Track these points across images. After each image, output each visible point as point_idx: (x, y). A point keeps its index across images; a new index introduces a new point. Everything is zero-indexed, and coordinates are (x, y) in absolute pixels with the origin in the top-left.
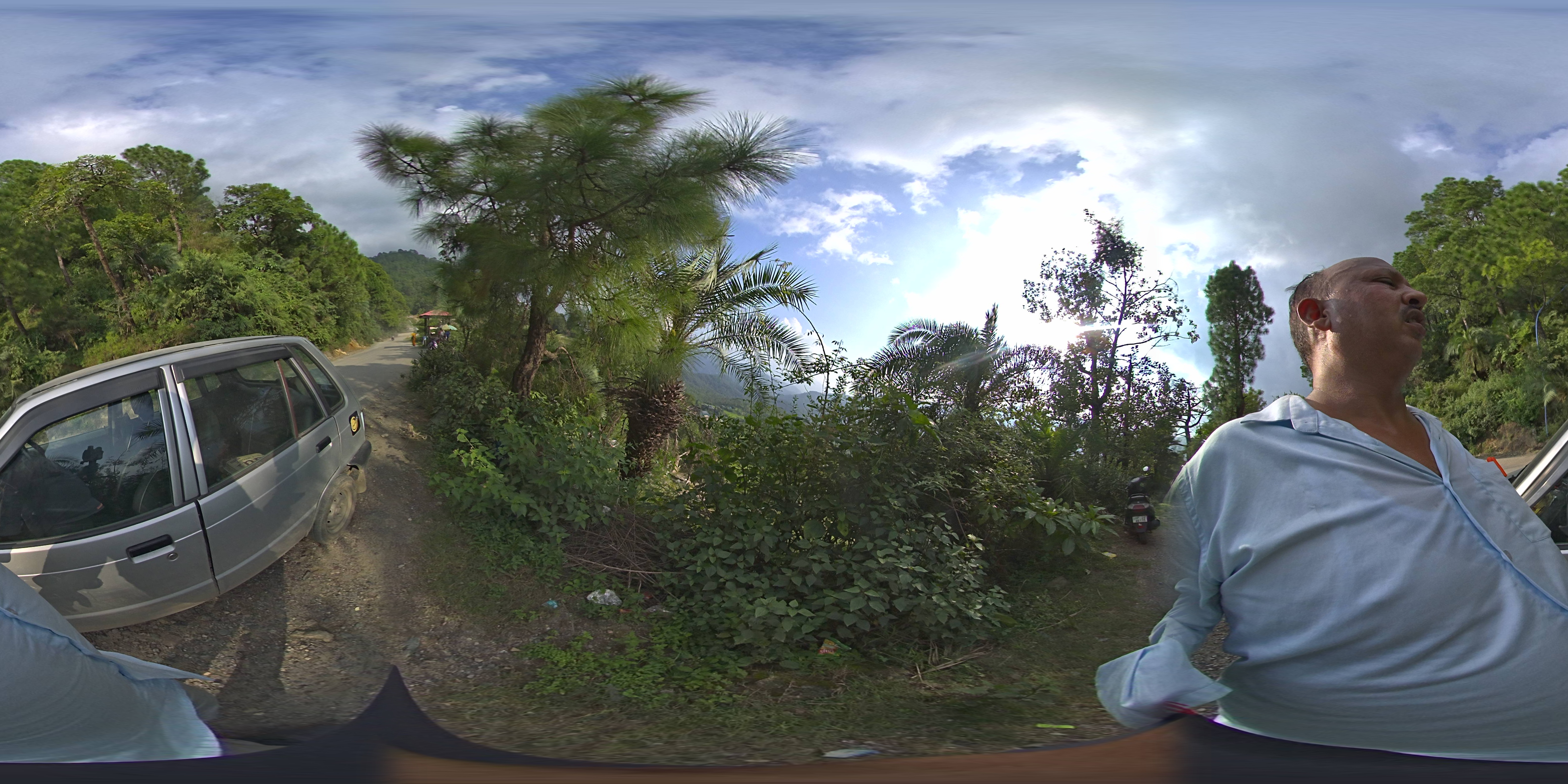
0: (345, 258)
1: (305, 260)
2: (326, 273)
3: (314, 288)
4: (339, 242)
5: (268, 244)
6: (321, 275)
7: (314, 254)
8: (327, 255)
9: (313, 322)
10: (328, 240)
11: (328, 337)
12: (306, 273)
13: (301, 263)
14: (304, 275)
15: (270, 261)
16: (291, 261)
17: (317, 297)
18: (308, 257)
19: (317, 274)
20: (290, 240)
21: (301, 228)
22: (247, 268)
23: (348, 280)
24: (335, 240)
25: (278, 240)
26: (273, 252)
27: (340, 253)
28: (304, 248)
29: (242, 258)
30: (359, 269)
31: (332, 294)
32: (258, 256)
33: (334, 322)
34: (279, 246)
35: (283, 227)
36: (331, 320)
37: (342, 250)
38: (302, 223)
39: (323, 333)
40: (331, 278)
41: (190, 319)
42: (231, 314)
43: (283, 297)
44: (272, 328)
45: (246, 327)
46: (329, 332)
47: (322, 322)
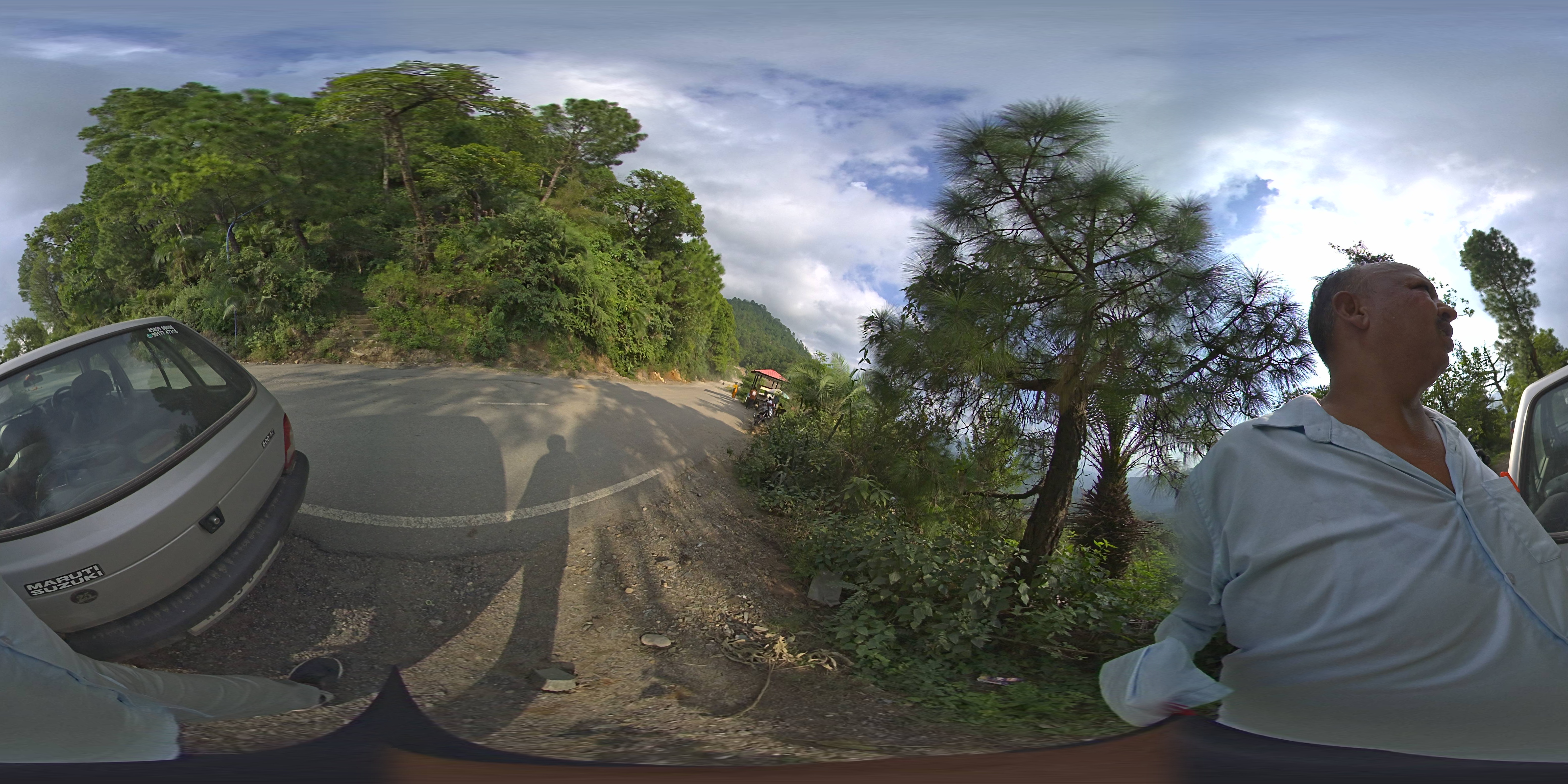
0: (707, 282)
1: (666, 268)
3: (659, 299)
4: (708, 263)
5: (638, 236)
6: (673, 289)
7: (677, 265)
8: (690, 271)
10: (698, 257)
13: (660, 269)
15: (629, 253)
16: (651, 262)
17: (659, 309)
18: (670, 267)
21: (680, 235)
24: (705, 260)
26: (637, 245)
27: (704, 275)
30: (713, 300)
34: (648, 243)
37: (708, 272)
39: (649, 350)
40: (682, 296)
41: (501, 274)
42: (549, 285)
43: (622, 293)
44: (591, 320)
45: (559, 305)
46: (655, 352)
47: (652, 337)
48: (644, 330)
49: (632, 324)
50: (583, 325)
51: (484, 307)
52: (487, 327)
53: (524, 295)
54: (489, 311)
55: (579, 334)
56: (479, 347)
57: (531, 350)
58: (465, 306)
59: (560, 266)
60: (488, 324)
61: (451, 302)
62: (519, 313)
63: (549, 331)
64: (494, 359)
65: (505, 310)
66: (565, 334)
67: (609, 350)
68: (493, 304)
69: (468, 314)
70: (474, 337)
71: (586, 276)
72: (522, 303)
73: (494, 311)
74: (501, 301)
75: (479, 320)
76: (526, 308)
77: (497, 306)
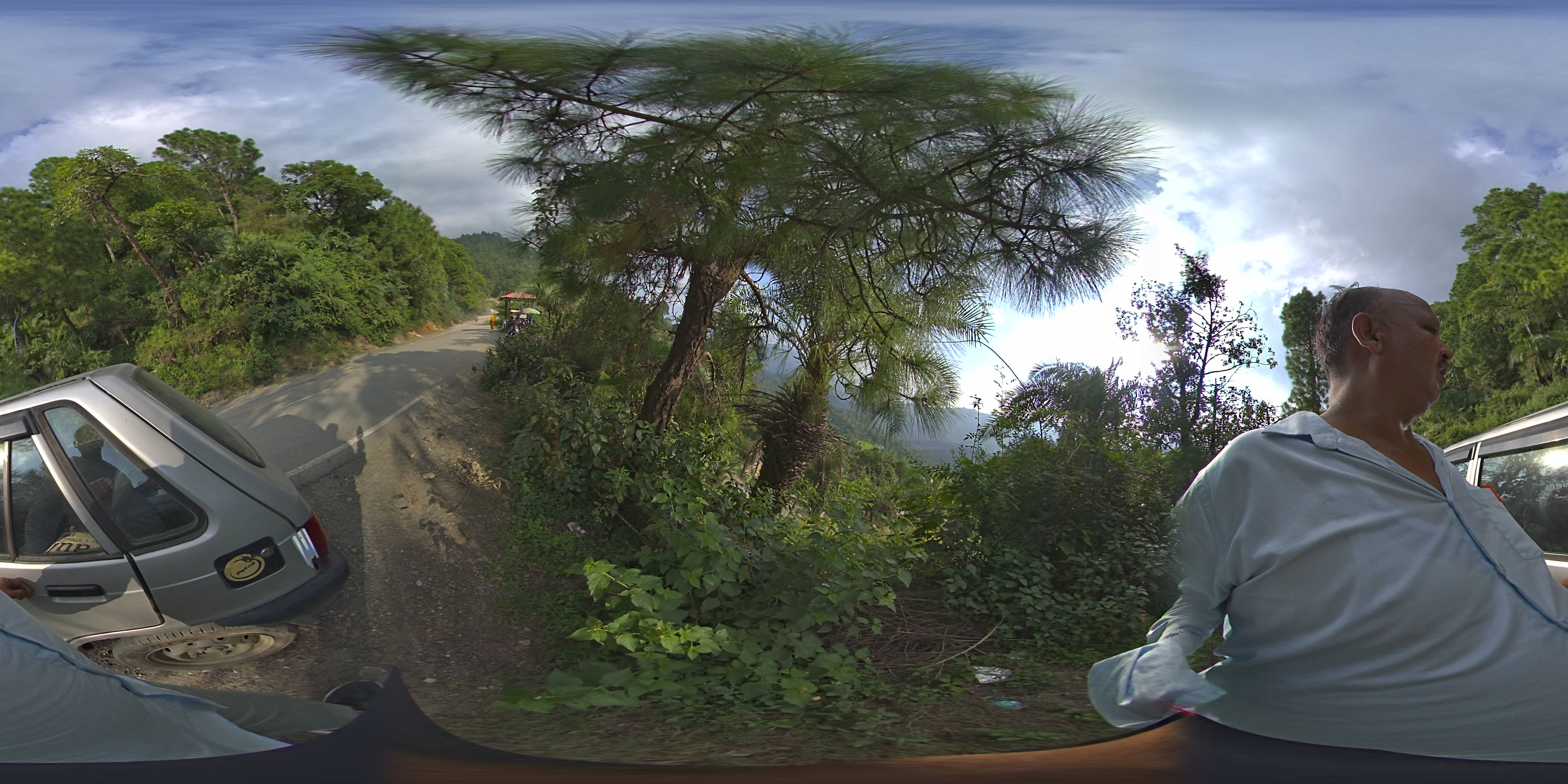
0: (420, 236)
1: (375, 238)
2: (398, 250)
3: (383, 267)
4: (412, 218)
5: (333, 222)
6: (391, 253)
7: (384, 231)
8: (399, 231)
9: (382, 303)
10: (400, 216)
11: (399, 319)
12: (376, 252)
13: (370, 241)
14: (373, 254)
15: (335, 239)
16: (359, 239)
17: (387, 276)
18: (379, 236)
19: (387, 252)
20: (358, 217)
21: (370, 205)
22: (310, 247)
23: (422, 258)
24: (408, 216)
25: (344, 217)
26: (338, 229)
27: (414, 230)
28: (373, 225)
29: (304, 238)
30: (435, 247)
31: (405, 273)
32: (323, 236)
33: (406, 303)
34: (346, 223)
35: (351, 204)
36: (404, 301)
37: (416, 226)
38: (371, 200)
39: (394, 315)
40: (404, 256)
41: (243, 305)
42: (286, 298)
43: (348, 277)
44: (333, 311)
45: (303, 311)
46: (401, 314)
47: (393, 303)
48: (383, 300)
49: (369, 298)
50: (329, 319)
51: (243, 338)
52: (252, 354)
53: (271, 314)
54: (248, 340)
55: (329, 327)
56: (253, 372)
57: (296, 357)
58: (227, 344)
59: (288, 279)
60: (252, 350)
61: (214, 345)
62: (273, 331)
63: (304, 335)
64: (270, 378)
65: (261, 334)
66: (317, 331)
67: (361, 329)
68: (249, 332)
69: (232, 349)
70: (245, 366)
71: (312, 278)
72: (273, 322)
73: (253, 337)
74: (255, 327)
75: (243, 350)
76: (277, 324)
77: (253, 333)
